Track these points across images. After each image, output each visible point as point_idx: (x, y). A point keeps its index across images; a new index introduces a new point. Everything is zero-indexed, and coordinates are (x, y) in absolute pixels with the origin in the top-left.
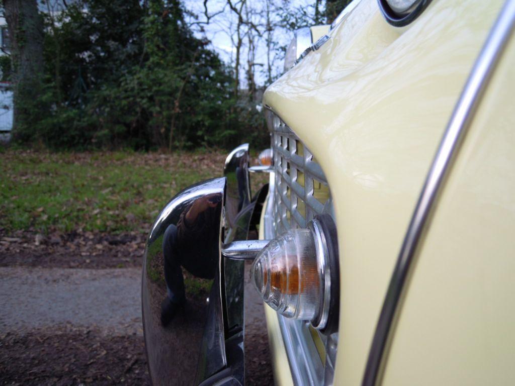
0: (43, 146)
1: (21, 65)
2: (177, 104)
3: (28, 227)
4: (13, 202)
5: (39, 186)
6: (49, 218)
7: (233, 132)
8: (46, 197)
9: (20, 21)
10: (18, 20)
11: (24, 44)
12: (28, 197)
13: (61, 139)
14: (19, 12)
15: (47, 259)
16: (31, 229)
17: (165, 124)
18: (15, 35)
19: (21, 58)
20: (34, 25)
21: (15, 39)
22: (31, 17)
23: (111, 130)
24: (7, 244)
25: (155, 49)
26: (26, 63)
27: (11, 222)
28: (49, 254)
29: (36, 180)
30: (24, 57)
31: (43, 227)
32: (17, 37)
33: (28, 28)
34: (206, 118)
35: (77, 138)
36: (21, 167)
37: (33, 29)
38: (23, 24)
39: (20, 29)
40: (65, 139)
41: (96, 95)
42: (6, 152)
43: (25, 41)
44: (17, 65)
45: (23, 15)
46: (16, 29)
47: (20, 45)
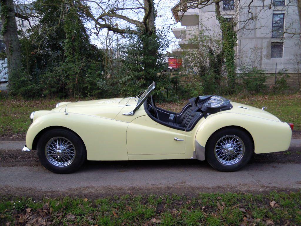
0: (22, 98)
1: (11, 62)
2: (77, 80)
3: (18, 132)
4: (13, 125)
5: (20, 119)
6: (23, 130)
7: (99, 91)
8: (23, 123)
9: (11, 43)
10: (10, 43)
11: (12, 53)
12: (18, 123)
13: (29, 94)
14: (10, 39)
15: (23, 140)
16: (19, 133)
17: (72, 88)
18: (9, 49)
19: (11, 59)
20: (16, 44)
21: (9, 51)
22: (15, 41)
23: (50, 91)
24: (13, 136)
25: (69, 54)
26: (14, 61)
27: (14, 131)
28: (23, 139)
29: (20, 116)
30: (13, 59)
31: (22, 132)
32: (10, 50)
33: (14, 46)
34: (89, 85)
35: (36, 93)
36: (14, 110)
37: (16, 46)
38: (12, 44)
39: (10, 46)
40: (31, 94)
41: (43, 76)
42: (7, 101)
43: (13, 52)
44: (10, 62)
45: (12, 40)
46: (9, 47)
47: (11, 53)
